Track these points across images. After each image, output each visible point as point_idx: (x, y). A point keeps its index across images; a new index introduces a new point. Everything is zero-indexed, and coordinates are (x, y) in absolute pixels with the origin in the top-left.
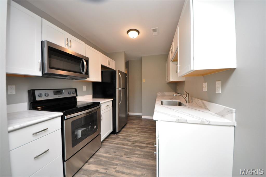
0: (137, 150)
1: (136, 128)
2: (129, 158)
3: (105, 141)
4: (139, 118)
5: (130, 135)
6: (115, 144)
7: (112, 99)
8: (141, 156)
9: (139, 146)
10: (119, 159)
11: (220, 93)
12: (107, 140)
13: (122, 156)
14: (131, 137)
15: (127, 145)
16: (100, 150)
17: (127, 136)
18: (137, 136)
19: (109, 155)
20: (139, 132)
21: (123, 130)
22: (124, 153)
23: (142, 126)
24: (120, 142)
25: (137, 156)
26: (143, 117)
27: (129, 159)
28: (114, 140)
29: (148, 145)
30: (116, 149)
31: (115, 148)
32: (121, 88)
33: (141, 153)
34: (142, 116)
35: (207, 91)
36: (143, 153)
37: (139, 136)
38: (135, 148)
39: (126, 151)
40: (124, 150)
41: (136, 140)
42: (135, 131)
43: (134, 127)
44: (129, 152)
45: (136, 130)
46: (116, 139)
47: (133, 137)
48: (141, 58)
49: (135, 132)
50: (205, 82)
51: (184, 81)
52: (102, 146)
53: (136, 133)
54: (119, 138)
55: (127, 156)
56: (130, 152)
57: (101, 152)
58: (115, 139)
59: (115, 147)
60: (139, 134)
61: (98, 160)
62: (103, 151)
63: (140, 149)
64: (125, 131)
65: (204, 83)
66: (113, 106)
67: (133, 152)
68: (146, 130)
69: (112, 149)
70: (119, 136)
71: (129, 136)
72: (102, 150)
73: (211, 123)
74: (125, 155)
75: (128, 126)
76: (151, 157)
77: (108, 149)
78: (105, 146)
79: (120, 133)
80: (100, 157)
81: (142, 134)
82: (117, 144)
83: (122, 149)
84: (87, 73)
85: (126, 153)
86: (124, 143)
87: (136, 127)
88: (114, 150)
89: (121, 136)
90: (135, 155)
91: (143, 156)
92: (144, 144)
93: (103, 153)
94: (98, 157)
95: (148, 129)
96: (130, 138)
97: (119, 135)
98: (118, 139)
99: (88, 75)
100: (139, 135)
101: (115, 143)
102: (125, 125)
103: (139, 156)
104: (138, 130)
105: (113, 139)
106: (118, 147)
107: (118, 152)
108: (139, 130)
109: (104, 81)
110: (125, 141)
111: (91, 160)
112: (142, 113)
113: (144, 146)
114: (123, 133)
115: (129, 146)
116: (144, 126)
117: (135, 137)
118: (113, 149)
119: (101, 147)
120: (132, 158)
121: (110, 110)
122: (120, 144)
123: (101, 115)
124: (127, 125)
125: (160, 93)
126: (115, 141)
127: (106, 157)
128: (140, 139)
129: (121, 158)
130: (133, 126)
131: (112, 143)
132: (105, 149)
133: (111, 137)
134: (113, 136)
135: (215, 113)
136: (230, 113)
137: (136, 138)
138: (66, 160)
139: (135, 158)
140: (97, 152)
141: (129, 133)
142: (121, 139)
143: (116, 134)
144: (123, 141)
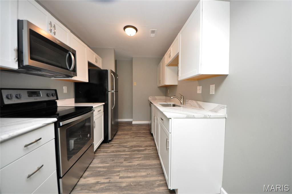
0: (136, 154)
1: (130, 134)
2: (130, 162)
3: (98, 151)
4: (130, 123)
5: (125, 142)
7: (104, 103)
8: (142, 158)
9: (137, 150)
10: (119, 166)
11: (214, 94)
13: (122, 163)
14: (126, 143)
15: (124, 151)
16: (94, 161)
17: (122, 143)
18: (133, 142)
19: (108, 165)
20: (133, 137)
21: (115, 137)
22: (123, 160)
23: (134, 131)
24: (115, 150)
25: (137, 159)
26: (134, 123)
27: (130, 164)
28: (107, 149)
29: (146, 148)
30: (113, 157)
31: (111, 156)
32: (114, 91)
33: (141, 156)
34: (132, 122)
35: (201, 93)
36: (143, 156)
37: (135, 141)
38: (134, 152)
39: (125, 157)
40: (122, 156)
41: (133, 145)
42: (129, 137)
43: (127, 133)
44: (128, 157)
46: (110, 148)
47: (128, 142)
48: (132, 58)
49: (129, 138)
50: (200, 86)
51: (177, 85)
52: (95, 157)
53: (130, 139)
54: (113, 146)
55: (128, 162)
56: (130, 157)
57: (96, 163)
58: (108, 147)
59: (111, 155)
60: (133, 139)
61: (95, 171)
62: (97, 162)
63: (139, 152)
64: (118, 138)
65: (198, 87)
67: (133, 157)
68: (141, 135)
69: (107, 158)
70: (112, 144)
71: (124, 143)
73: (211, 117)
74: (125, 161)
75: (119, 133)
76: (152, 158)
77: (103, 159)
78: (98, 157)
79: (113, 140)
80: (96, 169)
81: (137, 139)
82: (113, 152)
83: (120, 156)
85: (126, 159)
86: (120, 150)
88: (111, 159)
89: (115, 143)
90: (135, 159)
91: (144, 158)
92: (142, 147)
93: (98, 163)
94: (94, 169)
95: (142, 133)
96: (126, 144)
97: (112, 143)
98: (112, 147)
100: (134, 140)
101: (109, 151)
102: (116, 133)
103: (140, 159)
104: (132, 135)
106: (115, 155)
107: (116, 159)
108: (133, 135)
110: (121, 148)
111: (86, 174)
112: (132, 118)
113: (142, 149)
114: (116, 140)
115: (127, 152)
116: (137, 131)
117: (131, 142)
118: (109, 158)
119: (94, 159)
120: (133, 162)
121: (102, 116)
122: (116, 152)
124: (118, 132)
125: (151, 97)
126: (109, 149)
127: (103, 167)
128: (136, 144)
129: (122, 164)
130: (125, 133)
131: (106, 153)
132: (99, 159)
133: (104, 147)
134: (105, 145)
135: (209, 110)
136: (222, 109)
138: (62, 176)
139: (136, 162)
140: (91, 164)
141: (123, 140)
142: (115, 147)
143: (108, 143)
144: (119, 148)
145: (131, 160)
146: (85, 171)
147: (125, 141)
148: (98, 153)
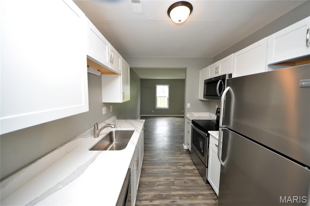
0: (163, 191)
2: (168, 180)
6: (198, 195)
8: (156, 184)
15: (180, 196)
19: (187, 178)
24: (194, 199)
25: (161, 183)
30: (188, 186)
31: (191, 188)
33: (157, 187)
55: (170, 180)
56: (170, 186)
67: (167, 187)
74: (173, 182)
85: (173, 184)
90: (163, 184)
91: (154, 184)
103: (159, 183)
120: (165, 179)
129: (175, 178)
139: (162, 180)
145: (168, 183)
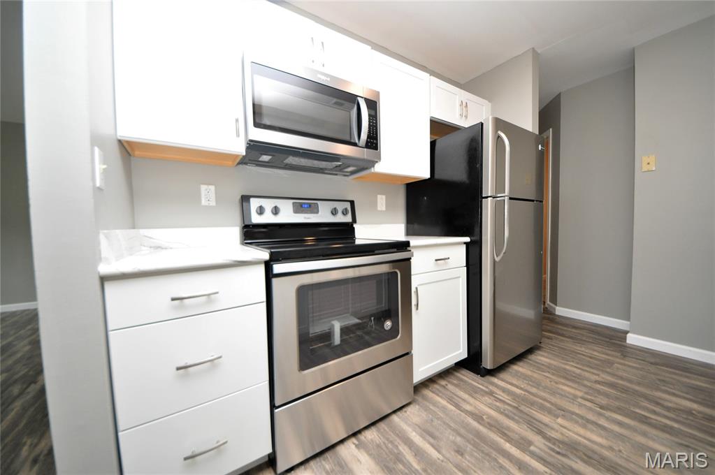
1: (589, 384)
4: (614, 339)
5: (548, 405)
6: (466, 412)
7: (467, 239)
12: (444, 387)
14: (550, 412)
15: (523, 444)
16: (409, 409)
17: (532, 404)
18: (590, 426)
19: (434, 454)
20: (601, 407)
21: (515, 367)
23: (622, 378)
24: (490, 417)
26: (633, 339)
28: (466, 396)
30: (468, 441)
31: (462, 431)
32: (506, 194)
34: (627, 332)
37: (604, 428)
40: (501, 460)
42: (579, 394)
43: (578, 371)
45: (585, 390)
46: (478, 396)
47: (564, 417)
49: (575, 397)
52: (419, 398)
53: (581, 405)
54: (491, 394)
57: (410, 422)
58: (474, 392)
59: (466, 426)
60: (600, 414)
61: (390, 446)
62: (416, 420)
64: (525, 377)
66: (468, 265)
68: (654, 412)
69: (450, 427)
70: (491, 387)
71: (542, 408)
72: (414, 414)
75: (540, 357)
77: (436, 422)
78: (425, 402)
79: (503, 375)
80: (398, 441)
81: (620, 424)
82: (478, 418)
83: (494, 454)
84: (373, 142)
86: (508, 428)
87: (587, 375)
88: (458, 439)
89: (504, 390)
93: (415, 426)
94: (392, 436)
95: (668, 409)
96: (546, 419)
97: (493, 384)
98: (487, 399)
99: (377, 149)
100: (602, 422)
101: (468, 408)
102: (530, 351)
104: (599, 392)
105: (465, 392)
106: (479, 435)
107: (471, 455)
108: (607, 395)
109: (441, 175)
110: (517, 422)
111: (372, 435)
112: (628, 319)
114: (515, 381)
115: (533, 454)
116: (639, 384)
117: (577, 422)
118: (454, 430)
119: (412, 402)
122: (489, 423)
123: (413, 289)
124: (539, 352)
126: (471, 400)
127: (417, 452)
130: (568, 367)
131: (457, 406)
132: (424, 414)
133: (462, 380)
134: (467, 376)
137: (582, 431)
138: (278, 404)
140: (399, 413)
141: (542, 394)
142: (498, 404)
143: (481, 376)
144: (507, 416)
146: (373, 424)
147: (552, 404)
148: (433, 392)
